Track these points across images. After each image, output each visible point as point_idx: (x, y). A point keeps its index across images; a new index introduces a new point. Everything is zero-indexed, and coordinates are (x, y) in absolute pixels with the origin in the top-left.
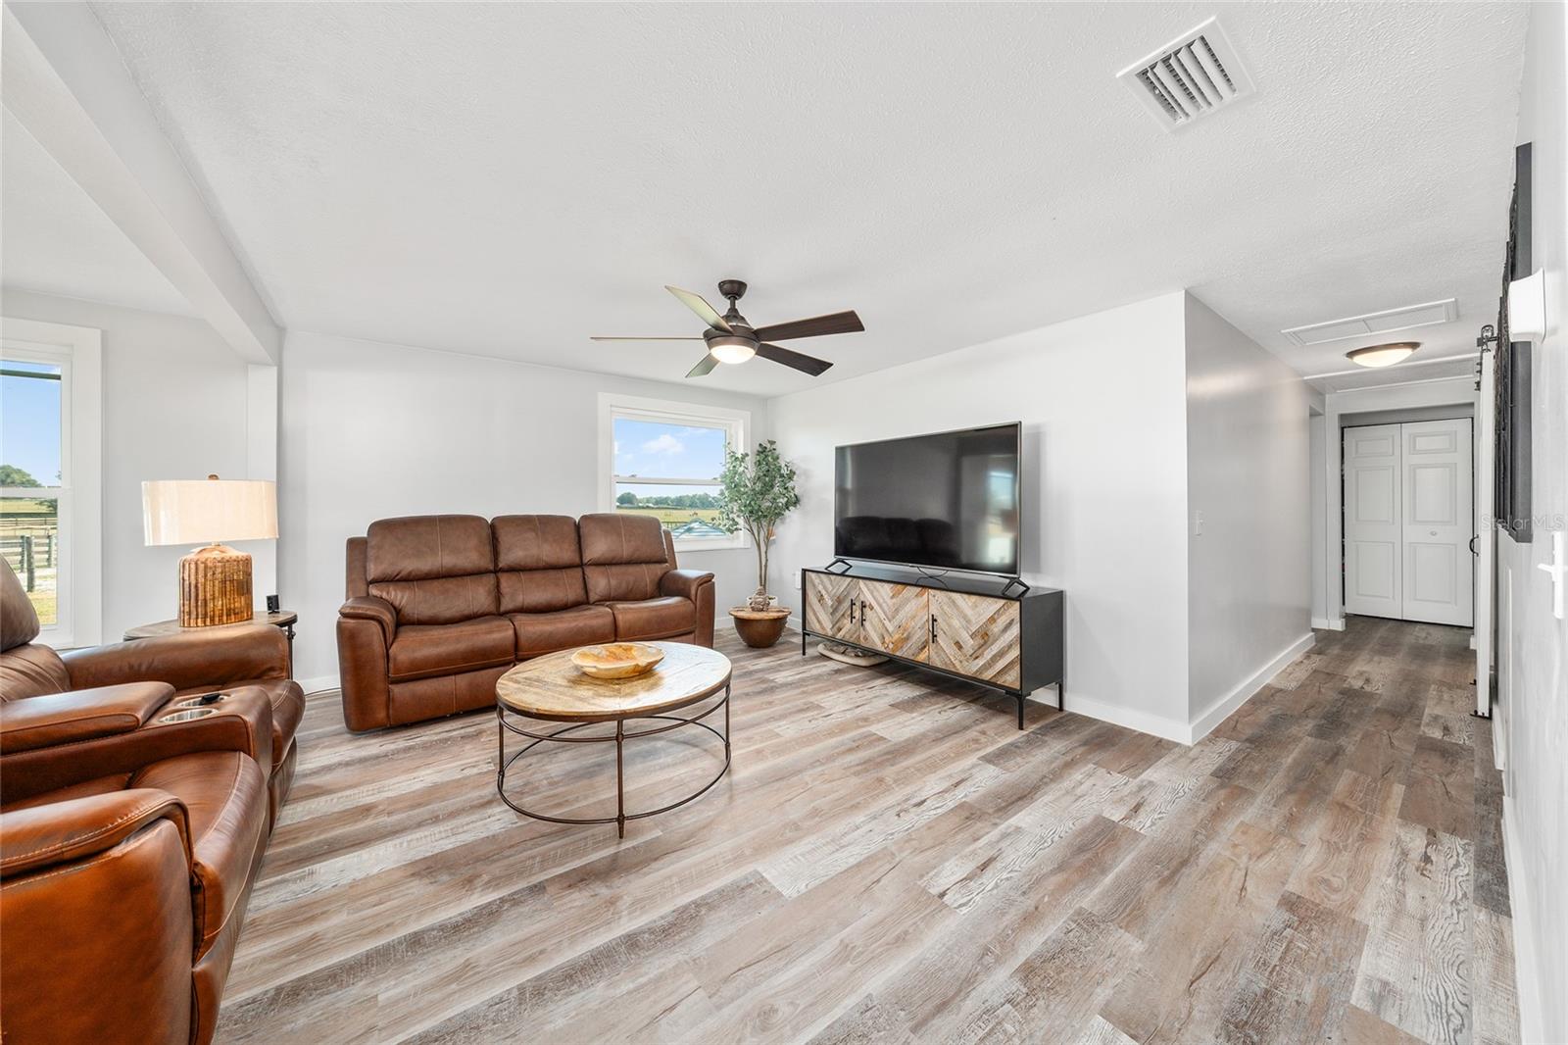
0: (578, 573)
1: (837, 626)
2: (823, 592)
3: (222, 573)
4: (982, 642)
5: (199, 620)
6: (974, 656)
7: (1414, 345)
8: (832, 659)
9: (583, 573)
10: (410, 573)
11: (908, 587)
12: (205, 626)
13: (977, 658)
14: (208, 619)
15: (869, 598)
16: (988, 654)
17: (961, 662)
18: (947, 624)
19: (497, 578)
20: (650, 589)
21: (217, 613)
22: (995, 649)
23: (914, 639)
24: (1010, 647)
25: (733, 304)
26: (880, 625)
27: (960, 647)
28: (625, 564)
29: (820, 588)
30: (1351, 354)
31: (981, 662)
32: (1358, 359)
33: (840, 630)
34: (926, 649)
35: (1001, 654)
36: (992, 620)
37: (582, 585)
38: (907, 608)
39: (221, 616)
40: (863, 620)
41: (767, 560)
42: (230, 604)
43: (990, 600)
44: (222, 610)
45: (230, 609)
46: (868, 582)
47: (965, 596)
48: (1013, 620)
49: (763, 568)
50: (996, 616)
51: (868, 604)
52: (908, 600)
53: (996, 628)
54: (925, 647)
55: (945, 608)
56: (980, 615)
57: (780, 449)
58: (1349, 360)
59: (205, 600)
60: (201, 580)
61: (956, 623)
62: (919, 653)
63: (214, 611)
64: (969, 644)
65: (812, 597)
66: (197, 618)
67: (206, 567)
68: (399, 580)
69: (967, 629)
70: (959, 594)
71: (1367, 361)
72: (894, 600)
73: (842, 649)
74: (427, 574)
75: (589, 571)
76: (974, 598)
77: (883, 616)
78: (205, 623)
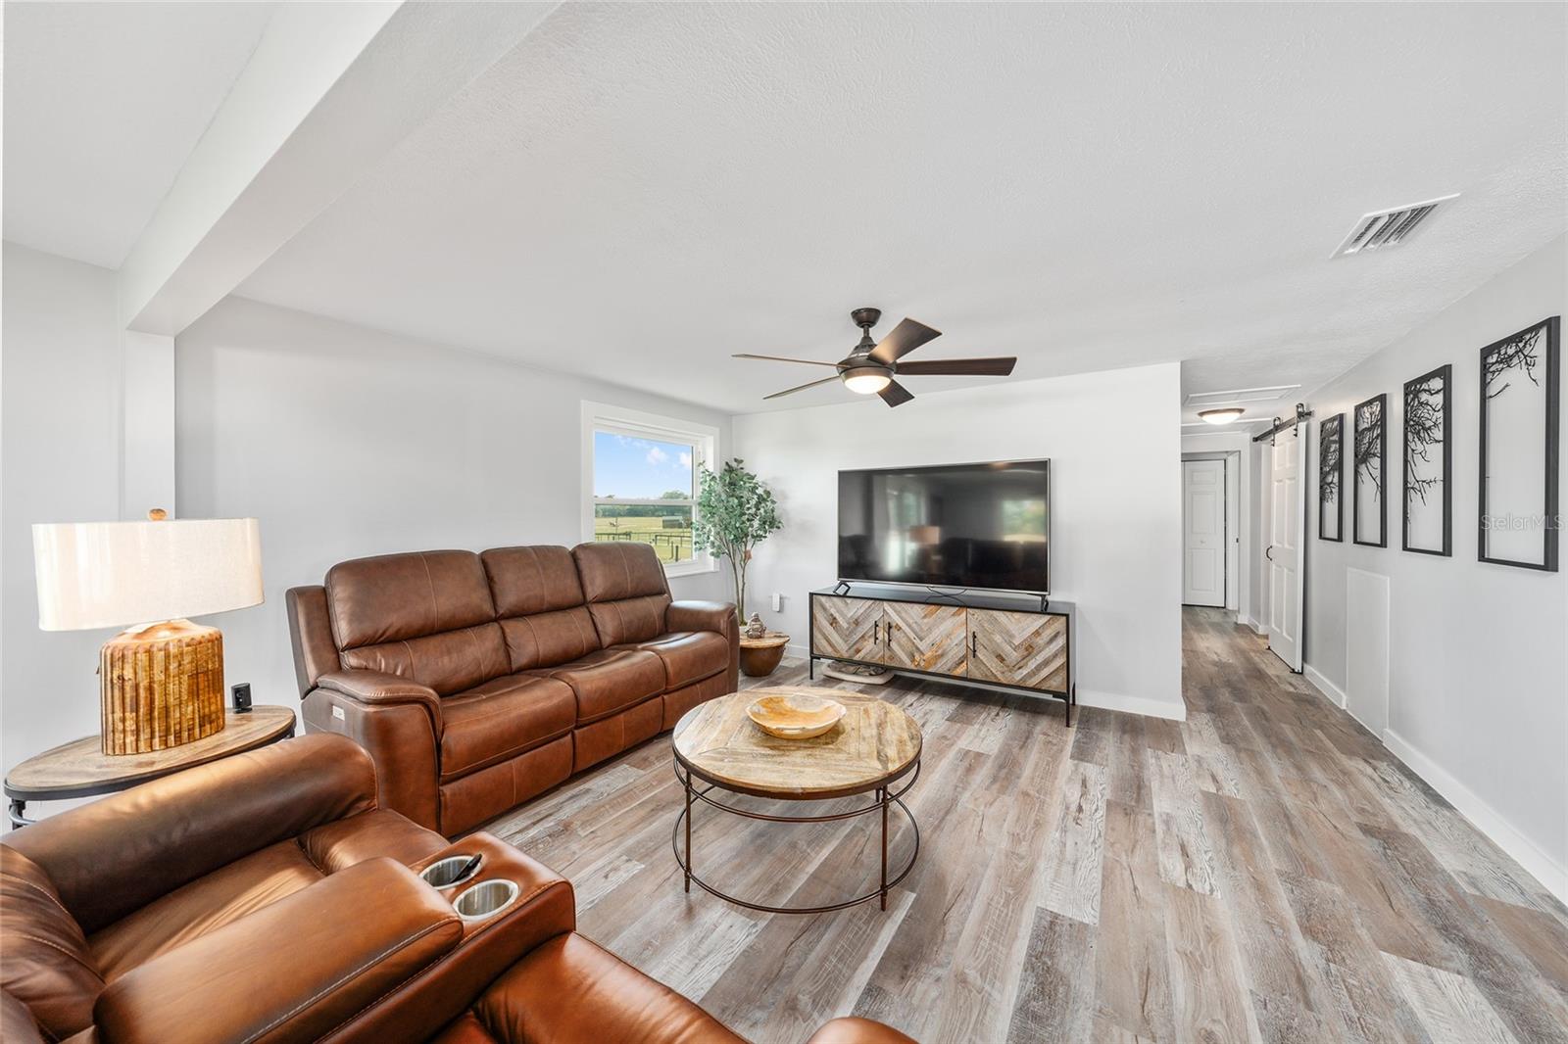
0: (582, 613)
1: (855, 647)
2: (837, 615)
3: (192, 662)
4: (1026, 653)
5: (156, 741)
6: (1017, 667)
7: (1241, 411)
8: (843, 680)
9: (591, 613)
10: (398, 631)
11: (943, 607)
12: (167, 747)
13: (1020, 668)
14: (172, 738)
15: (896, 619)
16: (1032, 664)
17: (1003, 673)
18: (989, 640)
19: (502, 628)
20: (658, 624)
21: (185, 725)
22: (1040, 659)
23: (951, 654)
24: (1055, 656)
25: (867, 332)
26: (910, 644)
27: (1002, 660)
28: (630, 598)
29: (833, 611)
30: (1202, 414)
31: (1025, 672)
32: (1206, 418)
33: (858, 651)
34: (964, 664)
35: (1046, 663)
36: (1037, 633)
37: (593, 628)
38: (942, 627)
39: (191, 729)
40: (890, 640)
41: (744, 584)
42: (204, 708)
43: (1034, 616)
44: (193, 719)
45: (204, 716)
46: (894, 604)
47: (1008, 614)
48: (1058, 633)
49: (740, 592)
50: (1040, 631)
51: (894, 625)
52: (944, 619)
53: (1041, 641)
54: (963, 662)
55: (986, 625)
56: (1023, 630)
57: (749, 468)
58: (1199, 417)
59: (166, 708)
60: (159, 676)
61: (998, 638)
62: (956, 668)
63: (180, 723)
64: (1013, 656)
65: (822, 619)
66: (152, 737)
67: (167, 656)
68: (382, 643)
69: (1010, 643)
70: (1001, 613)
71: (1209, 419)
72: (925, 621)
73: (852, 669)
74: (419, 631)
75: (595, 609)
76: (1017, 615)
77: (912, 635)
78: (166, 744)
